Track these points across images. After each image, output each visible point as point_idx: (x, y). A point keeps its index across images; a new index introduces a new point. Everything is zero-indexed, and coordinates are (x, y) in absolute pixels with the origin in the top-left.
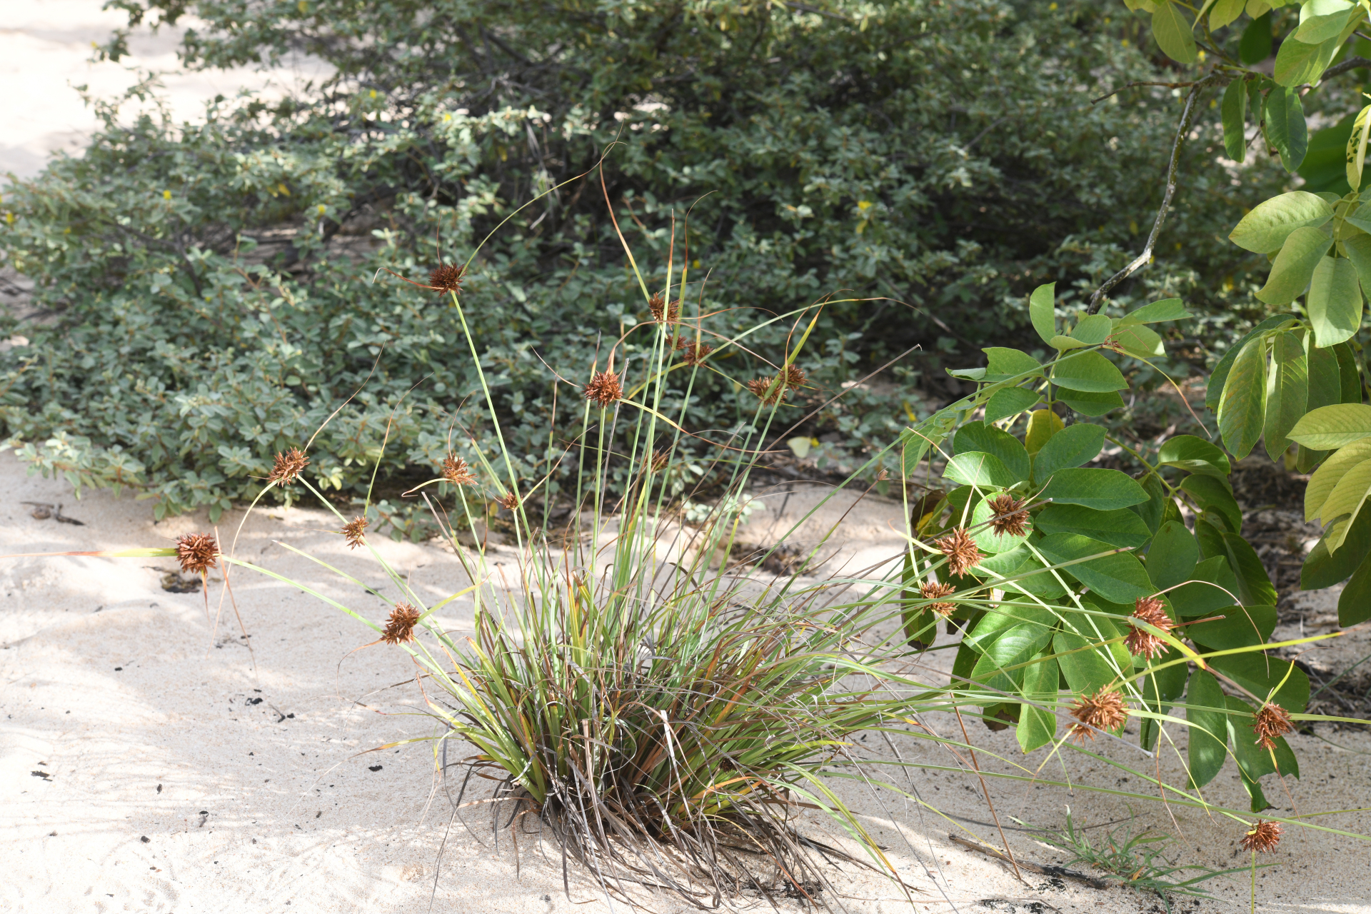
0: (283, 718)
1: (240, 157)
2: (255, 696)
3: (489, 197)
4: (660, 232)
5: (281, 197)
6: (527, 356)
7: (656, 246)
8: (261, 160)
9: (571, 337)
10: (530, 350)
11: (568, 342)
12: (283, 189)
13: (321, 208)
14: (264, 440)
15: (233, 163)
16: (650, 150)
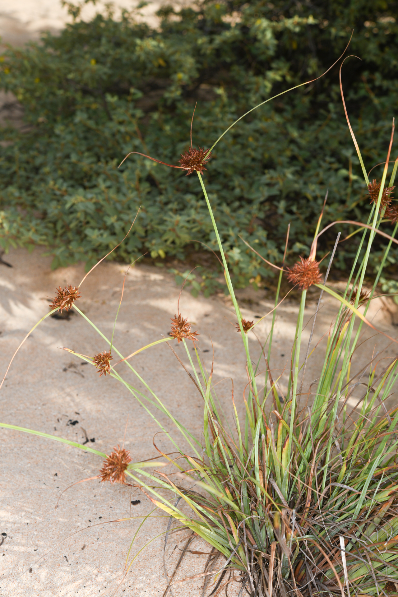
0: (87, 441)
1: (138, 41)
2: (75, 418)
3: (284, 71)
4: (383, 99)
5: (160, 67)
6: (290, 176)
7: (379, 107)
8: (150, 44)
9: (322, 163)
10: (294, 173)
11: (320, 166)
12: (161, 62)
13: (180, 75)
14: (118, 226)
15: (135, 45)
16: (382, 47)
